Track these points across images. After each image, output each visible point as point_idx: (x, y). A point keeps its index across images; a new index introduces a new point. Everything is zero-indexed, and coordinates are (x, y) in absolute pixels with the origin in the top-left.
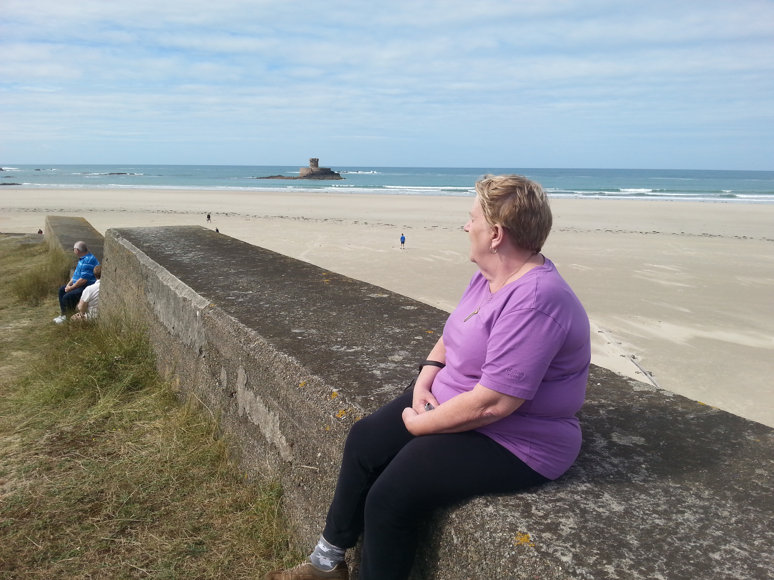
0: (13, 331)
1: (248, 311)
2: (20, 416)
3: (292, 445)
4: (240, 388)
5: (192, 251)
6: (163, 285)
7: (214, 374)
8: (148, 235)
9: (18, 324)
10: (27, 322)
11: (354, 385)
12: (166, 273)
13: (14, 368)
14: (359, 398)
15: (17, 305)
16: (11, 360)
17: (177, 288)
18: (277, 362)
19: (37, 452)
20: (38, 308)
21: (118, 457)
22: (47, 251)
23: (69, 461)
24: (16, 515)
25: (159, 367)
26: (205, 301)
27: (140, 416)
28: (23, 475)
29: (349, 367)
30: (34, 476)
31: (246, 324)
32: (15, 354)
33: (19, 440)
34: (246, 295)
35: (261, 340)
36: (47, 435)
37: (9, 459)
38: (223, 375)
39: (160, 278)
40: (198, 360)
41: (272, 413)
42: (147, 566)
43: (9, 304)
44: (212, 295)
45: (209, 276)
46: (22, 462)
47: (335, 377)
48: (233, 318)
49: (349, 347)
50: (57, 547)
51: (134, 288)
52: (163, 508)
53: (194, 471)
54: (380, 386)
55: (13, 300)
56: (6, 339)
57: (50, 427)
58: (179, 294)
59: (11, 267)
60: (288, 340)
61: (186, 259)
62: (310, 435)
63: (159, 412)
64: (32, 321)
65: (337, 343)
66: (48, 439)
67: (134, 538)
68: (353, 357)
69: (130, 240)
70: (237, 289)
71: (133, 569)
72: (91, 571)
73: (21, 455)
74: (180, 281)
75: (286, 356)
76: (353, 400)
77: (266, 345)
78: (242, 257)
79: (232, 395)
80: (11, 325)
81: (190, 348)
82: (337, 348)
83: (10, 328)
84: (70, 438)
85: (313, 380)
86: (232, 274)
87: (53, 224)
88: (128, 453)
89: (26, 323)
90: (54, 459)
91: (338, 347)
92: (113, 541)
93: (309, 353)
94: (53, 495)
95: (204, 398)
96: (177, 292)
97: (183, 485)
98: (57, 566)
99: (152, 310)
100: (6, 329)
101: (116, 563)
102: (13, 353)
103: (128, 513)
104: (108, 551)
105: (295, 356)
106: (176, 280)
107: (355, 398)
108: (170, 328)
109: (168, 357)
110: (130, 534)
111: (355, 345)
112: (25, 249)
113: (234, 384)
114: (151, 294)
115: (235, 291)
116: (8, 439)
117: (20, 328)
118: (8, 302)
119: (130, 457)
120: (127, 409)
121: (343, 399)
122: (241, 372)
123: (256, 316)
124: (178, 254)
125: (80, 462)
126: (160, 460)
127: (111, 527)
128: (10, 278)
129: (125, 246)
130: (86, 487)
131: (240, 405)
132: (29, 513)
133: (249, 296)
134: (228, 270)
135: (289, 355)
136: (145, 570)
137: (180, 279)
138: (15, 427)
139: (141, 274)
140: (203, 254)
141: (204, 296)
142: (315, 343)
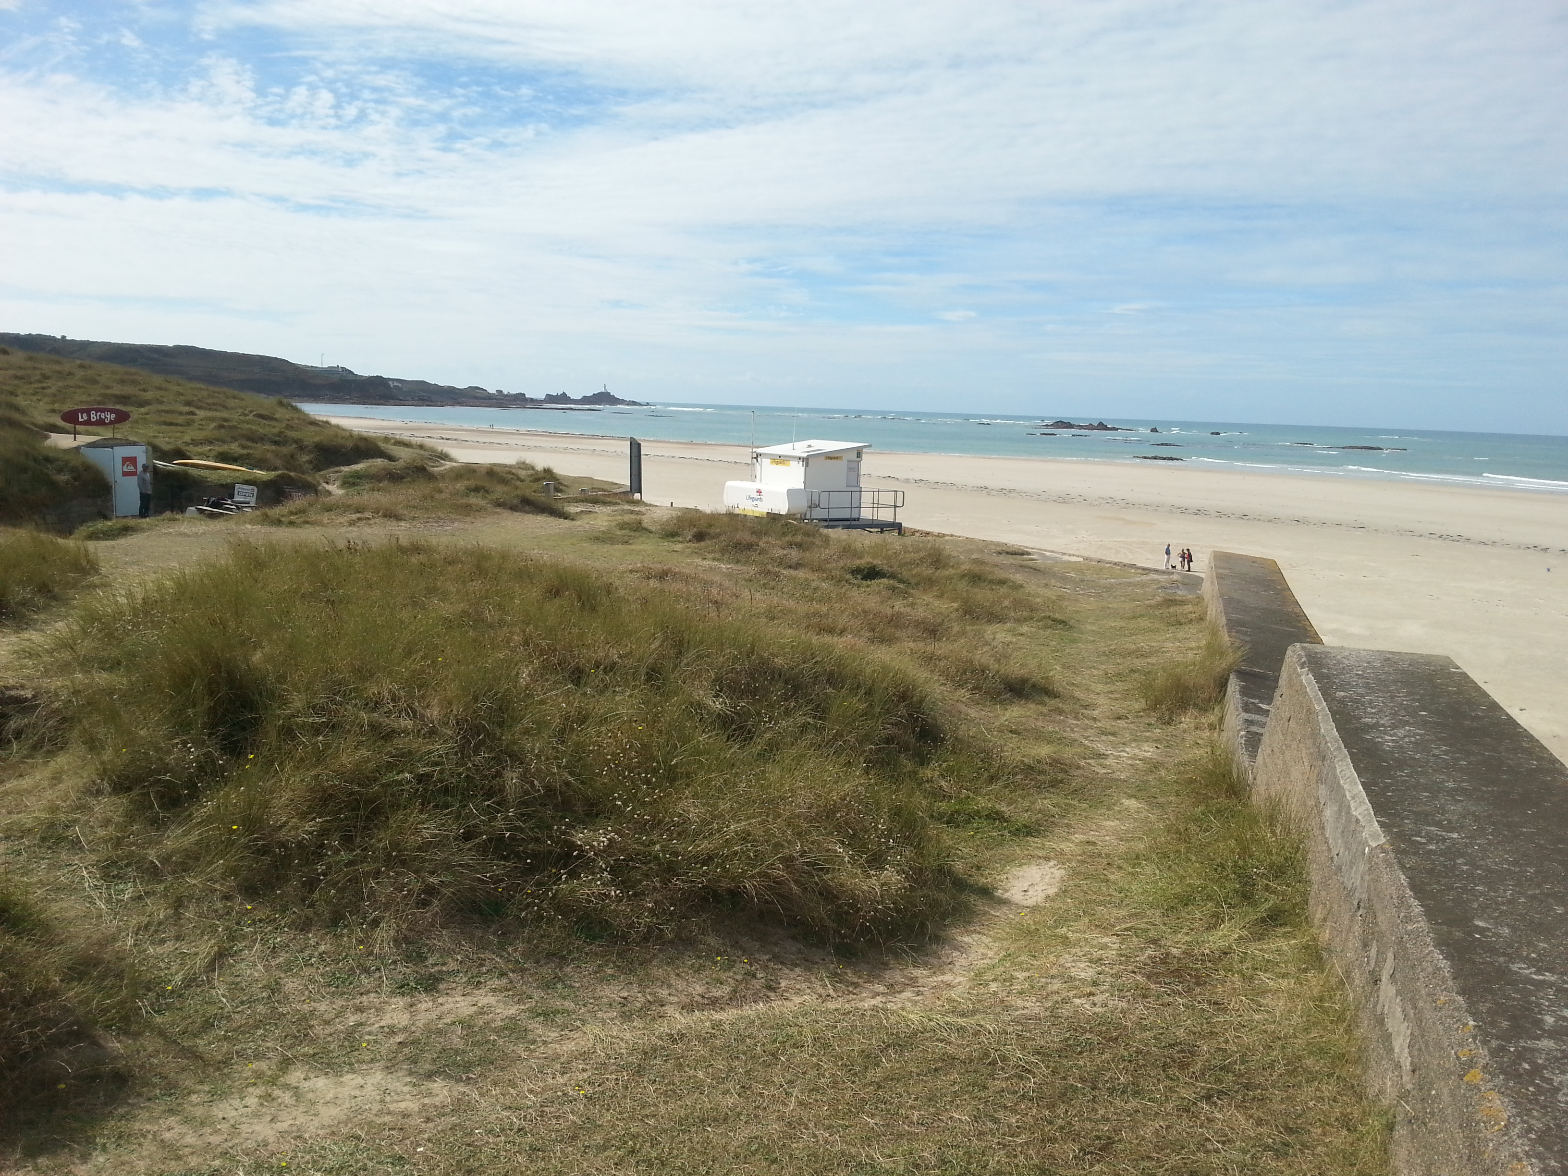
0: (1130, 762)
1: (1431, 872)
2: (1123, 912)
3: (1414, 1071)
4: (1385, 978)
5: (1407, 723)
6: (1339, 784)
7: (1365, 945)
8: (1350, 668)
9: (1137, 751)
10: (1151, 750)
11: (1503, 1025)
12: (1348, 765)
13: (1123, 828)
14: (1494, 1043)
15: (1141, 717)
16: (1119, 812)
17: (1353, 798)
18: (1427, 962)
19: (1136, 970)
20: (1171, 729)
21: (1225, 1010)
22: (1202, 619)
23: (1169, 995)
24: (1103, 1035)
25: (1311, 902)
26: (1379, 835)
27: (1267, 966)
28: (1116, 993)
29: (1514, 999)
30: (1127, 999)
31: (1415, 893)
32: (1126, 802)
33: (1116, 946)
34: (1444, 840)
35: (1422, 924)
36: (1149, 952)
37: (1103, 967)
38: (1373, 952)
39: (1338, 771)
40: (1353, 916)
41: (1406, 1024)
42: (1224, 1143)
43: (1130, 712)
44: (1394, 827)
45: (1408, 788)
46: (1117, 976)
47: (1483, 1008)
48: (1403, 877)
49: (1539, 971)
50: (1138, 1086)
51: (1306, 764)
52: (1259, 1091)
53: (1309, 1062)
54: (1538, 1038)
55: (1137, 706)
56: (1119, 773)
57: (1155, 942)
58: (1353, 809)
59: (1143, 642)
60: (1458, 934)
61: (1388, 741)
62: (1431, 1066)
63: (1292, 969)
64: (1159, 751)
65: (1526, 959)
66: (1149, 957)
67: (1218, 1109)
68: (1532, 988)
69: (1319, 678)
70: (1438, 824)
71: (1208, 1140)
72: (1167, 1123)
73: (1116, 968)
74: (1361, 787)
75: (1441, 957)
76: (1484, 1042)
77: (1425, 933)
78: (1482, 755)
79: (1376, 981)
80: (1127, 750)
81: (1350, 893)
82: (1520, 968)
83: (1126, 755)
84: (1175, 965)
85: (1454, 1001)
86: (1447, 791)
87: (1220, 571)
88: (1239, 1010)
89: (1148, 751)
90: (1153, 986)
91: (1523, 966)
92: (1195, 1103)
93: (1474, 963)
94: (1144, 1029)
95: (1348, 974)
96: (1353, 805)
97: (1290, 1073)
98: (1134, 1103)
99: (1320, 812)
100: (1119, 756)
101: (1193, 1126)
102: (1124, 800)
103: (1219, 1081)
104: (1188, 1111)
105: (1452, 961)
106: (1356, 784)
107: (1489, 1041)
108: (1334, 852)
109: (1323, 893)
110: (1215, 1104)
111: (1551, 971)
112: (1169, 606)
113: (1381, 969)
114: (1323, 786)
115: (1432, 828)
116: (1106, 940)
117: (1140, 760)
118: (1129, 708)
119: (1240, 1016)
120: (1253, 948)
121: (1474, 1038)
122: (1390, 955)
123: (1438, 883)
124: (1383, 725)
125: (1181, 1001)
126: (1274, 1032)
127: (1197, 1088)
128: (1139, 663)
129: (1308, 690)
130: (1181, 1033)
131: (1381, 999)
132: (1116, 1039)
133: (1448, 843)
134: (1444, 781)
135: (1445, 958)
136: (1220, 1146)
137: (1363, 784)
138: (1114, 926)
139: (1319, 748)
140: (1420, 735)
141: (1382, 825)
142: (1492, 950)
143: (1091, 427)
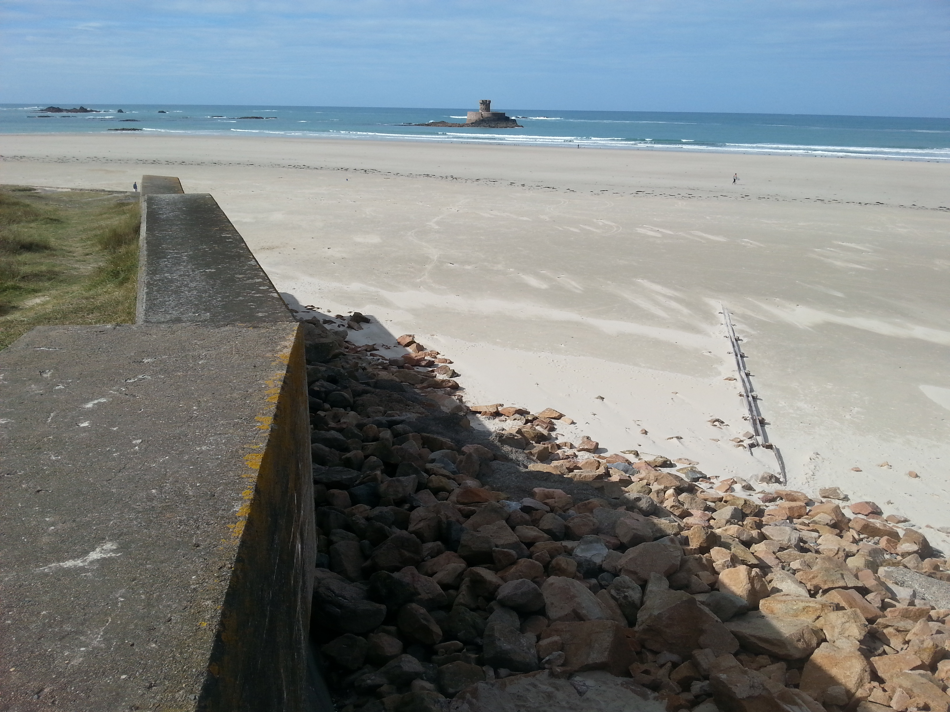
43: (93, 252)
143: (75, 110)
